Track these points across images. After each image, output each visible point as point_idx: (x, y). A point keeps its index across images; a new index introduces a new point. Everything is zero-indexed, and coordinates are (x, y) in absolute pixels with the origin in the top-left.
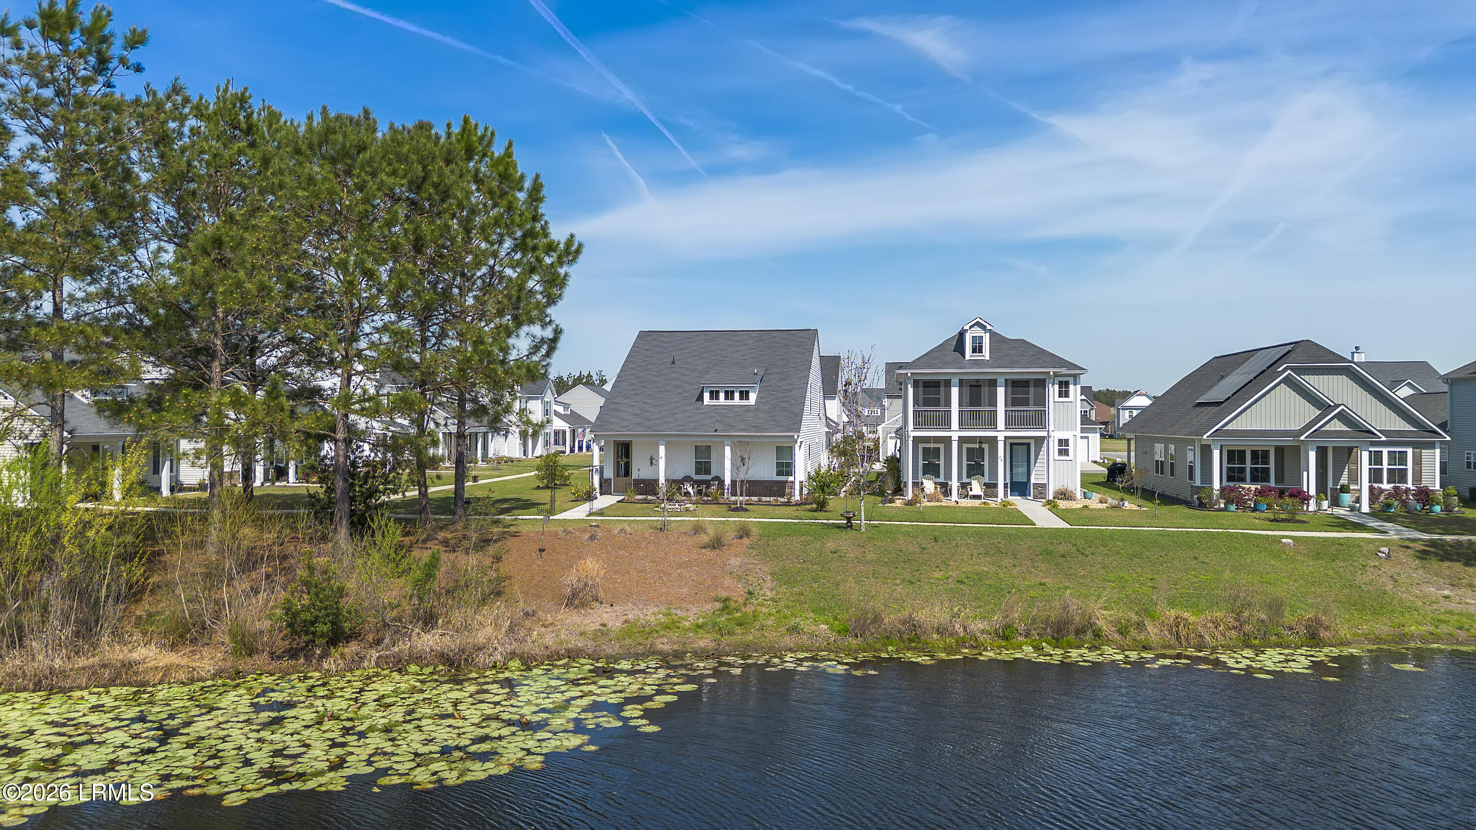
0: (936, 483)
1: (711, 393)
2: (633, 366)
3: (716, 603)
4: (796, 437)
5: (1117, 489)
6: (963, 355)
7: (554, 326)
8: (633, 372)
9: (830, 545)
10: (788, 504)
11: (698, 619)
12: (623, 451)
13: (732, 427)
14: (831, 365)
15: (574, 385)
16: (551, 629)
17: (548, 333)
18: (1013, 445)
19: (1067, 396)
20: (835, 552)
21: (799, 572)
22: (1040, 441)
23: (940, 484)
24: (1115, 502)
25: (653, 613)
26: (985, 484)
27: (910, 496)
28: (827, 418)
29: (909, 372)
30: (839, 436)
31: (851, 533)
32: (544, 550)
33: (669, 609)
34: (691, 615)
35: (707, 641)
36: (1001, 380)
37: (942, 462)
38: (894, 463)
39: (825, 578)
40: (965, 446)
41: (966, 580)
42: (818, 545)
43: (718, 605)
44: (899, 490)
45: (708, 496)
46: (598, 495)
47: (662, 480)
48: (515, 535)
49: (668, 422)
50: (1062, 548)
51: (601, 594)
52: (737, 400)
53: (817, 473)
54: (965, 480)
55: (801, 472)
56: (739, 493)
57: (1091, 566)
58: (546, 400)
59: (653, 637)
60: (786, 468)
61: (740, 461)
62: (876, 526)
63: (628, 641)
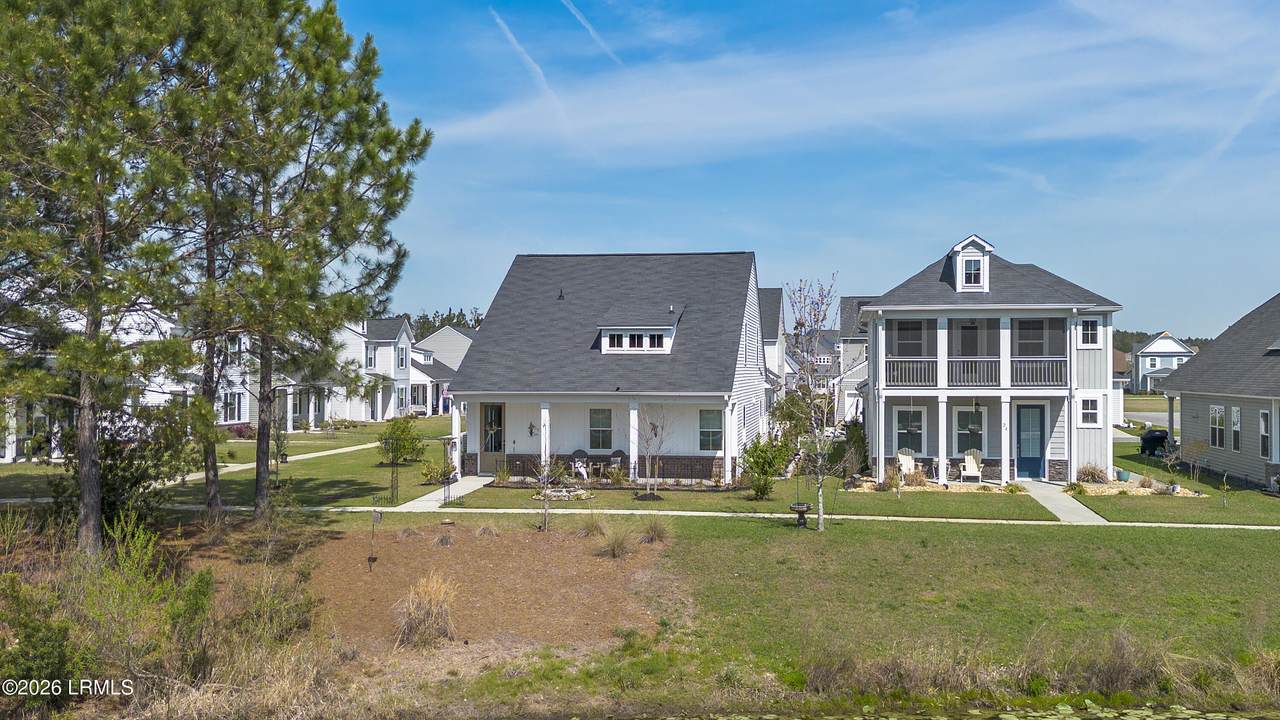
0: (916, 460)
1: (612, 338)
2: (508, 301)
3: (615, 639)
4: (726, 398)
5: (1165, 468)
6: (953, 285)
7: (396, 247)
8: (507, 309)
9: (776, 552)
10: (715, 489)
11: (589, 663)
12: (493, 417)
13: (639, 384)
14: (771, 300)
15: (442, 326)
16: (376, 680)
17: (388, 257)
18: (1021, 408)
19: (1094, 341)
20: (783, 563)
21: (732, 592)
22: (1057, 402)
23: (923, 461)
24: (1162, 486)
25: (526, 655)
26: (983, 461)
27: (881, 478)
28: (766, 370)
29: (880, 310)
30: (782, 394)
31: (804, 534)
32: (375, 560)
33: (548, 648)
34: (579, 657)
35: (600, 697)
36: (1005, 320)
37: (924, 431)
38: (857, 432)
39: (770, 600)
40: (956, 410)
41: (969, 604)
42: (759, 552)
43: (619, 643)
44: (866, 470)
45: (607, 478)
46: (459, 476)
47: (545, 458)
48: (335, 536)
49: (552, 378)
50: (1101, 556)
51: (452, 627)
52: (646, 347)
53: (756, 446)
54: (956, 455)
55: (733, 447)
56: (648, 473)
57: (1145, 582)
58: (400, 346)
59: (524, 692)
60: (712, 439)
61: (651, 430)
62: (838, 523)
63: (488, 699)
